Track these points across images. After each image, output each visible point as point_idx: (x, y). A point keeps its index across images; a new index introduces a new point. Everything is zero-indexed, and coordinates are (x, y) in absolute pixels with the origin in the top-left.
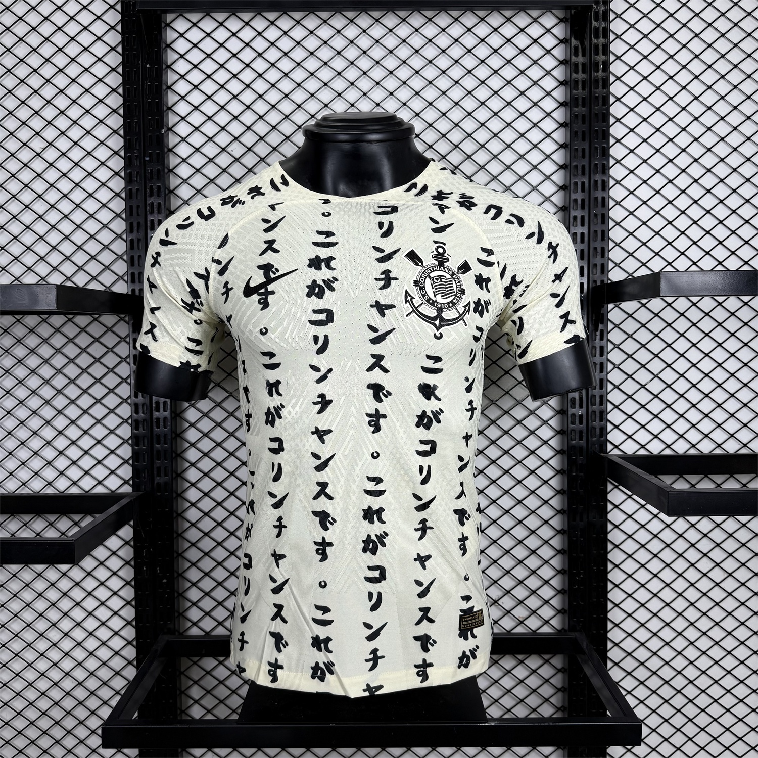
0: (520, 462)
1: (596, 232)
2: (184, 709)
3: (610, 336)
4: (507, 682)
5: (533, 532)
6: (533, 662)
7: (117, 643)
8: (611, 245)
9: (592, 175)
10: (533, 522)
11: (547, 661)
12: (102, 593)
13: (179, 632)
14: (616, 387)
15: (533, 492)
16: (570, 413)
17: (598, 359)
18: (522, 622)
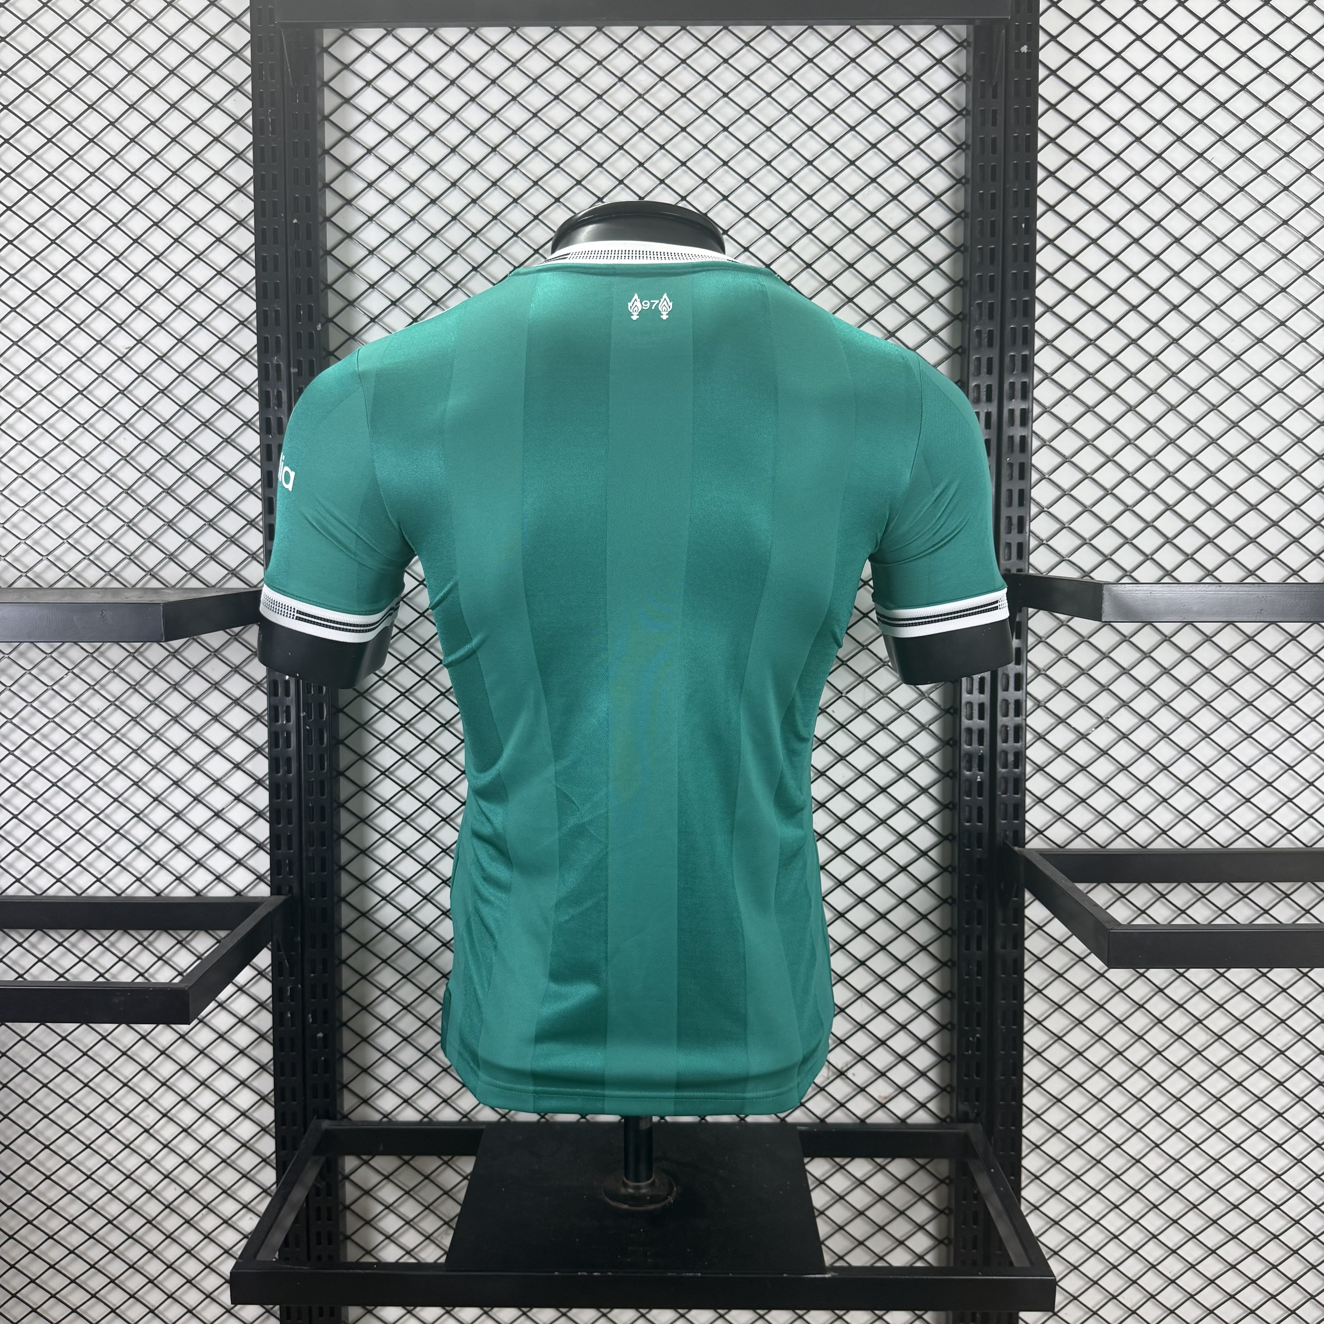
0: (883, 853)
1: (1010, 491)
2: (349, 1232)
3: (1031, 656)
4: (859, 1198)
5: (903, 964)
6: (900, 1167)
7: (246, 1130)
8: (1034, 510)
9: (1005, 402)
10: (901, 948)
11: (922, 1167)
12: (223, 1052)
13: (341, 1114)
14: (1040, 737)
15: (903, 901)
16: (962, 778)
17: (1012, 695)
18: (883, 1106)
